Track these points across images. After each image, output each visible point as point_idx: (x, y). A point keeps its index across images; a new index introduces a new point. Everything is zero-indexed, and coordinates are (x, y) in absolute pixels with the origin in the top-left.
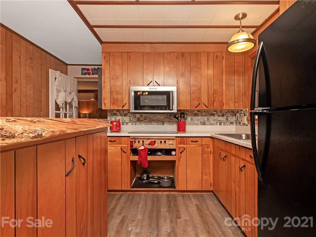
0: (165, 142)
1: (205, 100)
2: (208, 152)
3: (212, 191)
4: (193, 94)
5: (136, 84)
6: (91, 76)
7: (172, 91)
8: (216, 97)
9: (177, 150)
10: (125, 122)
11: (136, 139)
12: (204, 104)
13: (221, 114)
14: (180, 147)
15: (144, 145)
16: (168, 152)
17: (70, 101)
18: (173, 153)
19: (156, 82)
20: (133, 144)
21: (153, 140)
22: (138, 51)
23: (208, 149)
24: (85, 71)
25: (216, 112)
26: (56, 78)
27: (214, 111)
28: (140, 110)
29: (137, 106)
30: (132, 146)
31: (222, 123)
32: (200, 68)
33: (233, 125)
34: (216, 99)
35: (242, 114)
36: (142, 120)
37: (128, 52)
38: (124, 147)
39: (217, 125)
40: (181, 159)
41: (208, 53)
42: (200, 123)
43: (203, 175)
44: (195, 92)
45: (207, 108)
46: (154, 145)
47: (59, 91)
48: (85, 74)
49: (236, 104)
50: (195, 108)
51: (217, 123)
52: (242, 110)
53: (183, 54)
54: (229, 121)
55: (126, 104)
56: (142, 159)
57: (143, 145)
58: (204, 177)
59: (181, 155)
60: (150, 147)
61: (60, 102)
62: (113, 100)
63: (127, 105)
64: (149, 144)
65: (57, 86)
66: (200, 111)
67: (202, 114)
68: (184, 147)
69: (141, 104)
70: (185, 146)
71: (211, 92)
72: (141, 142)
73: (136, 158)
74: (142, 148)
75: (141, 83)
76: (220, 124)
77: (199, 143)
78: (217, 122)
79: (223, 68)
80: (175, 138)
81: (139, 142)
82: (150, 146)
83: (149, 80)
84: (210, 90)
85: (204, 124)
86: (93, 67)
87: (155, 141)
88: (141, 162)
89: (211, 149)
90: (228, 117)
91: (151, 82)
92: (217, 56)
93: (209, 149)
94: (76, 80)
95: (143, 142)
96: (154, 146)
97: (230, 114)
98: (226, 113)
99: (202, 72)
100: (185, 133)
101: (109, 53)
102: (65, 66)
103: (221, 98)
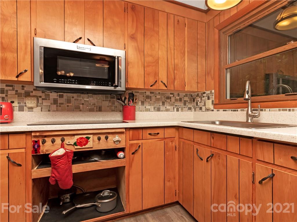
0: (107, 138)
1: (163, 76)
2: (172, 147)
3: (177, 203)
4: (148, 66)
8: (176, 73)
9: (127, 150)
10: (26, 106)
11: (46, 136)
12: (162, 82)
13: (178, 98)
14: (132, 145)
15: (65, 146)
18: (121, 154)
19: (89, 40)
20: (39, 146)
21: (84, 136)
23: (172, 143)
25: (172, 95)
27: (171, 94)
28: (58, 82)
30: (36, 150)
31: (180, 109)
32: (158, 33)
33: (191, 111)
34: (177, 77)
35: (204, 97)
36: (62, 104)
38: (14, 154)
39: (174, 111)
40: (134, 164)
41: (168, 15)
42: (154, 109)
43: (166, 182)
44: (150, 64)
45: (166, 87)
46: (85, 145)
49: (199, 85)
50: (151, 86)
51: (174, 109)
52: (204, 93)
53: (133, 7)
54: (187, 106)
55: (26, 71)
56: (59, 173)
57: (62, 146)
58: (168, 184)
59: (133, 157)
63: (29, 73)
64: (75, 144)
66: (153, 93)
67: (156, 97)
68: (138, 143)
69: (59, 73)
70: (140, 142)
71: (171, 67)
72: (58, 142)
74: (61, 152)
75: (60, 38)
76: (178, 110)
77: (161, 135)
78: (174, 107)
79: (185, 38)
80: (124, 130)
81: (53, 141)
82: (79, 147)
83: (76, 35)
84: (170, 64)
85: (159, 110)
87: (88, 138)
88: (56, 181)
89: (176, 143)
90: (186, 101)
91: (80, 38)
92: (178, 21)
93: (174, 144)
95: (63, 140)
96: (87, 146)
97: (188, 98)
98: (184, 96)
99: (160, 38)
100: (135, 123)
103: (182, 75)
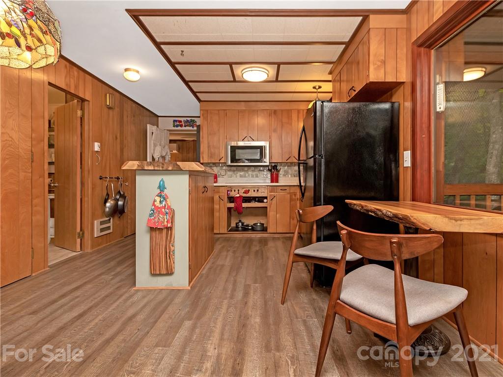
0: (258, 191)
1: (295, 153)
2: (296, 199)
4: (285, 148)
5: (232, 139)
6: (184, 128)
7: (265, 146)
9: (268, 198)
10: (221, 175)
11: (232, 188)
12: (294, 157)
14: (271, 195)
15: (240, 193)
16: (260, 199)
17: (164, 155)
18: (265, 201)
19: (250, 137)
21: (247, 189)
22: (233, 108)
23: (295, 196)
24: (177, 123)
26: (153, 133)
28: (236, 162)
29: (233, 159)
30: (228, 194)
32: (291, 125)
37: (224, 110)
38: (221, 195)
40: (272, 206)
41: (299, 111)
43: (291, 220)
44: (286, 146)
45: (297, 160)
47: (155, 146)
48: (177, 126)
50: (287, 160)
53: (275, 112)
55: (223, 157)
56: (237, 205)
57: (238, 193)
59: (272, 202)
60: (245, 195)
61: (156, 156)
62: (211, 154)
64: (244, 193)
65: (154, 141)
69: (237, 158)
70: (275, 194)
72: (237, 191)
73: (232, 205)
74: (238, 195)
75: (237, 139)
77: (288, 191)
80: (266, 187)
81: (235, 191)
83: (244, 136)
86: (185, 119)
87: (249, 190)
88: (236, 209)
91: (246, 137)
94: (169, 132)
95: (238, 190)
96: (249, 194)
100: (277, 183)
101: (207, 111)
102: (156, 118)
